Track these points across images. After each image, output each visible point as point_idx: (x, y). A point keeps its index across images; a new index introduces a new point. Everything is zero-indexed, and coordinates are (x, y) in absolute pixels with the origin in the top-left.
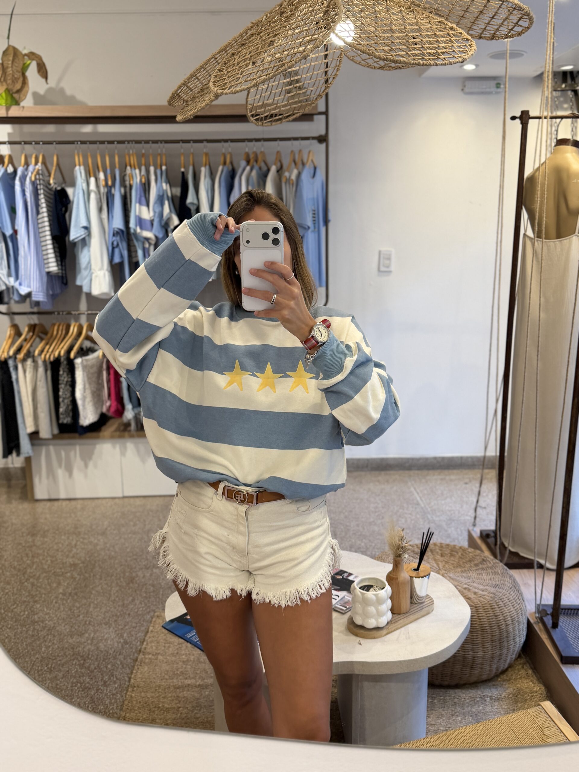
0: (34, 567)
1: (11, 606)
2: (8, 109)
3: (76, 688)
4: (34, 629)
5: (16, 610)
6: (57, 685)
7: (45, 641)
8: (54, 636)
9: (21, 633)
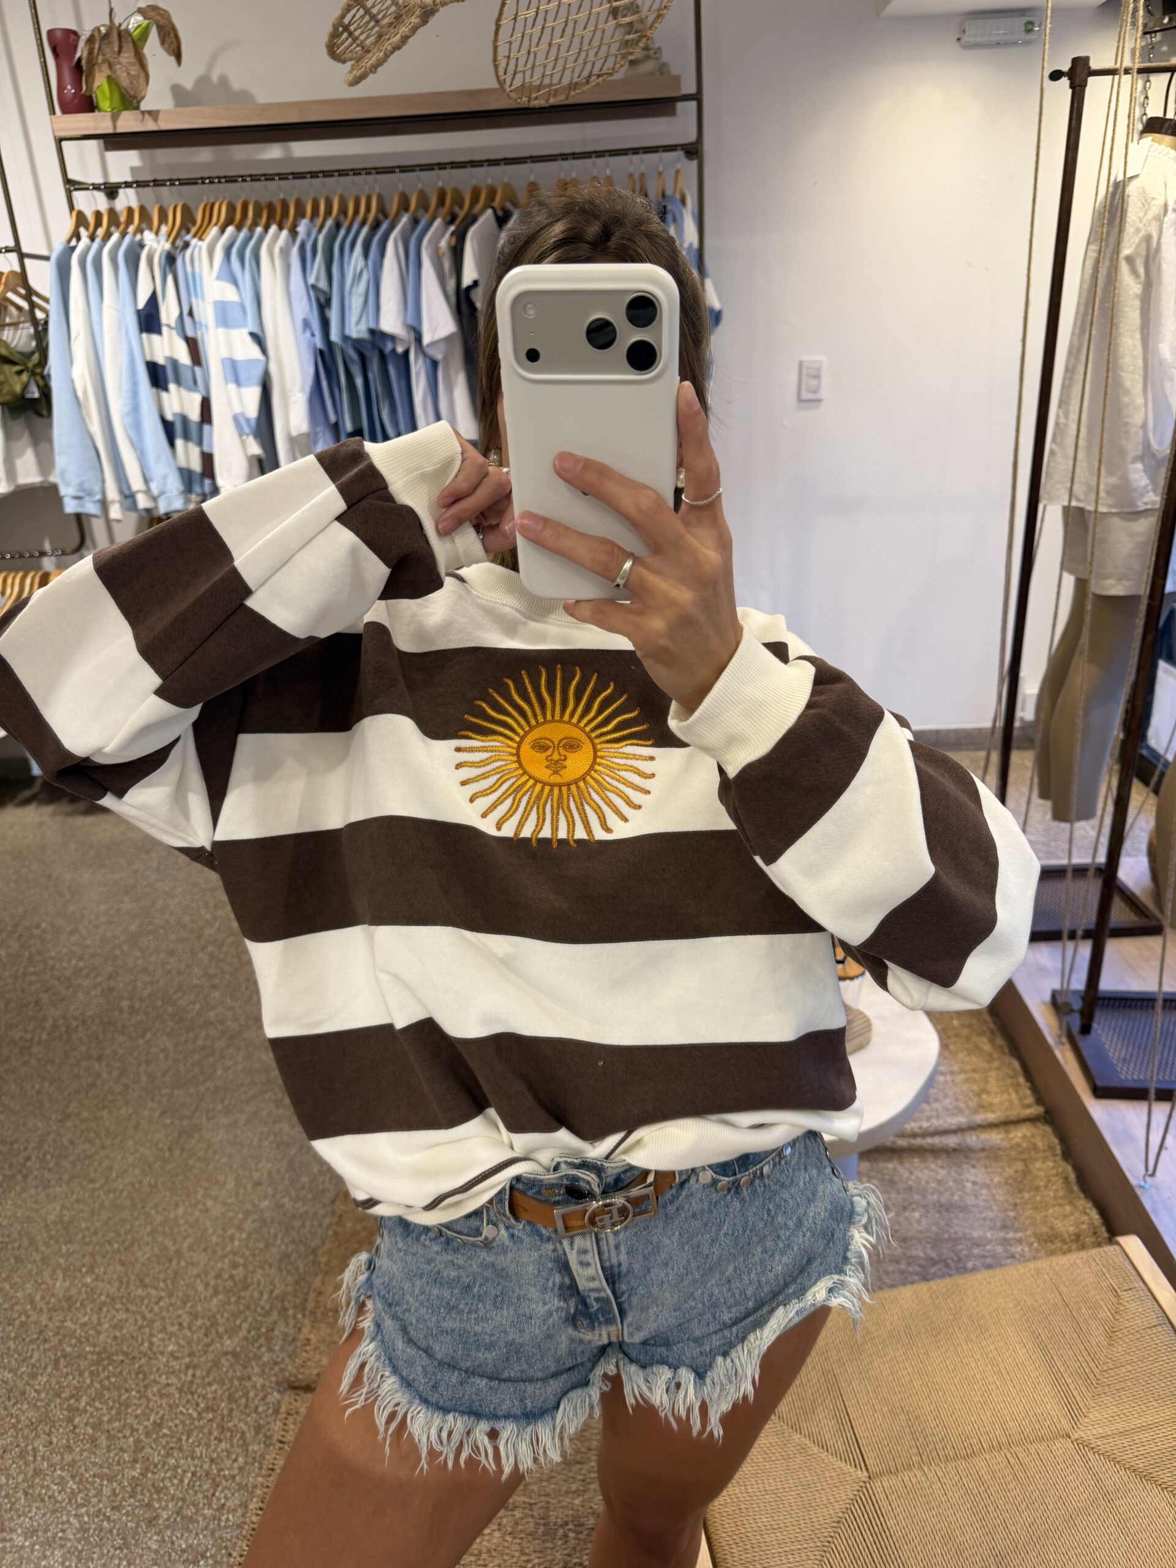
0: (217, 925)
1: (175, 993)
2: (115, 118)
3: (267, 1143)
4: (207, 1036)
5: (180, 1002)
6: (236, 1136)
7: (223, 1057)
8: (239, 1049)
9: (186, 1041)
